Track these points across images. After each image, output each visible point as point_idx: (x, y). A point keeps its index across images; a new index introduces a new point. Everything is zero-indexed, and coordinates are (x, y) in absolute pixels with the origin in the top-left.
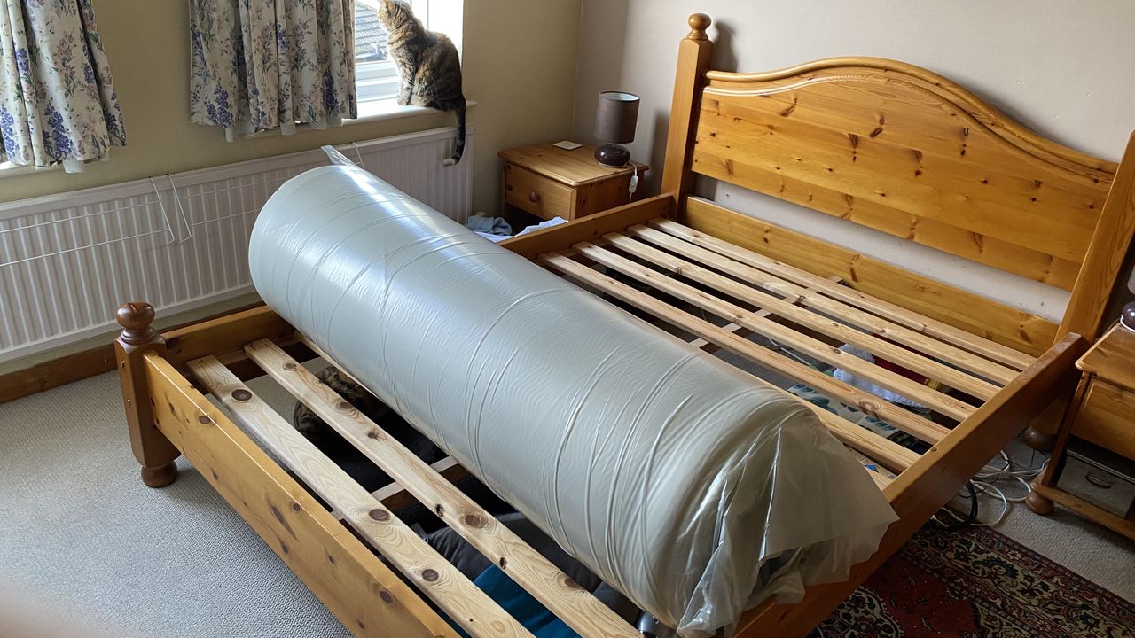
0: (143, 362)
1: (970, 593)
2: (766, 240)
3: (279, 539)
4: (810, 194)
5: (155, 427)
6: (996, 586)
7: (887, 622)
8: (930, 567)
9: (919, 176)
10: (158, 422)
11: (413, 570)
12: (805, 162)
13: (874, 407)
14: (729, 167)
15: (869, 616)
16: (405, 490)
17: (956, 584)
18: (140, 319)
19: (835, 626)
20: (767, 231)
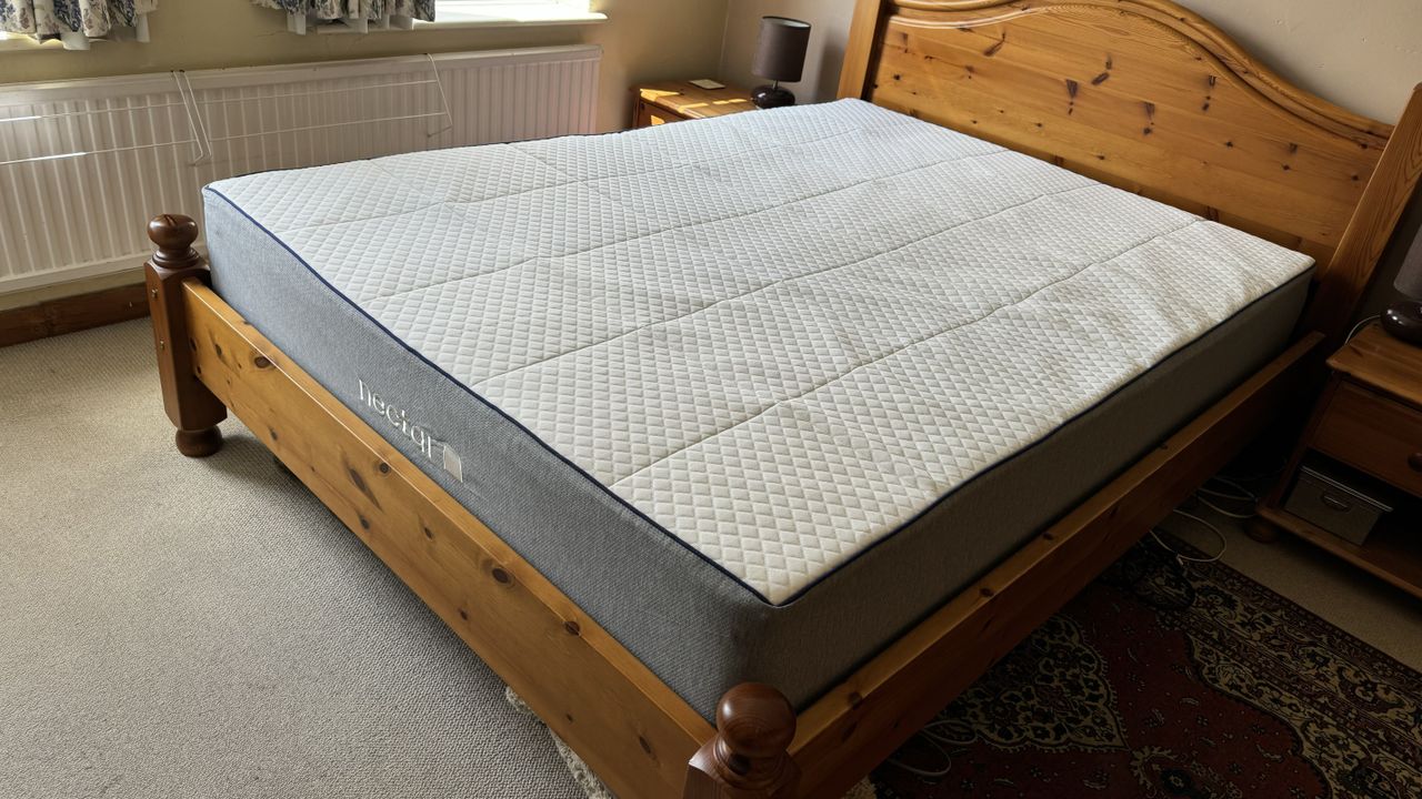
0: (182, 292)
3: (358, 512)
5: (196, 379)
9: (1149, 135)
10: (200, 372)
12: (1009, 115)
17: (1167, 613)
18: (178, 236)
19: (1028, 652)
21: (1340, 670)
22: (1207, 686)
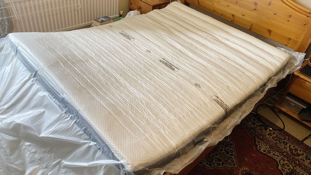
1: (254, 134)
4: (222, 13)
6: (261, 132)
7: (231, 143)
8: (245, 126)
9: (255, 10)
12: (221, 3)
15: (227, 141)
17: (251, 132)
21: (290, 146)
22: (258, 151)
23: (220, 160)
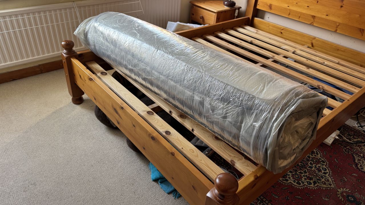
0: (71, 61)
1: (352, 151)
2: (281, 33)
3: (116, 120)
4: (299, 16)
5: (75, 84)
6: (361, 149)
7: (323, 159)
8: (338, 142)
9: (342, 8)
10: (76, 82)
11: (162, 131)
12: (299, 4)
13: (323, 87)
14: (270, 7)
15: (317, 157)
16: (159, 106)
17: (347, 148)
18: (69, 46)
19: (305, 160)
20: (282, 30)
22: (360, 170)
23: (311, 179)
